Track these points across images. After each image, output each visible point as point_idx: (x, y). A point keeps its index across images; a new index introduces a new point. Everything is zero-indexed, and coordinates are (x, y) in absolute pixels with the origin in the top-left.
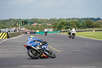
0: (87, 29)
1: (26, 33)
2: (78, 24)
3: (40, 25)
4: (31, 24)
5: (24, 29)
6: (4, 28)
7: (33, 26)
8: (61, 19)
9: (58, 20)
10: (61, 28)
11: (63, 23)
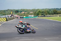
0: (54, 15)
1: (18, 18)
2: (49, 12)
3: (26, 13)
4: (21, 12)
5: (16, 15)
6: (5, 15)
7: (22, 14)
8: (38, 9)
9: (37, 10)
10: (38, 15)
11: (40, 12)
